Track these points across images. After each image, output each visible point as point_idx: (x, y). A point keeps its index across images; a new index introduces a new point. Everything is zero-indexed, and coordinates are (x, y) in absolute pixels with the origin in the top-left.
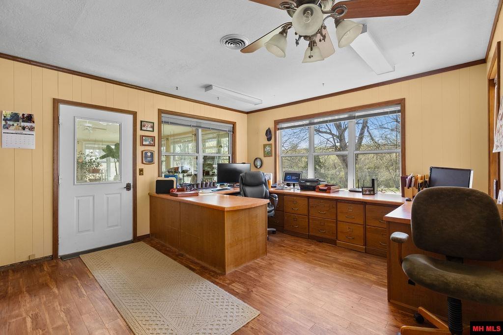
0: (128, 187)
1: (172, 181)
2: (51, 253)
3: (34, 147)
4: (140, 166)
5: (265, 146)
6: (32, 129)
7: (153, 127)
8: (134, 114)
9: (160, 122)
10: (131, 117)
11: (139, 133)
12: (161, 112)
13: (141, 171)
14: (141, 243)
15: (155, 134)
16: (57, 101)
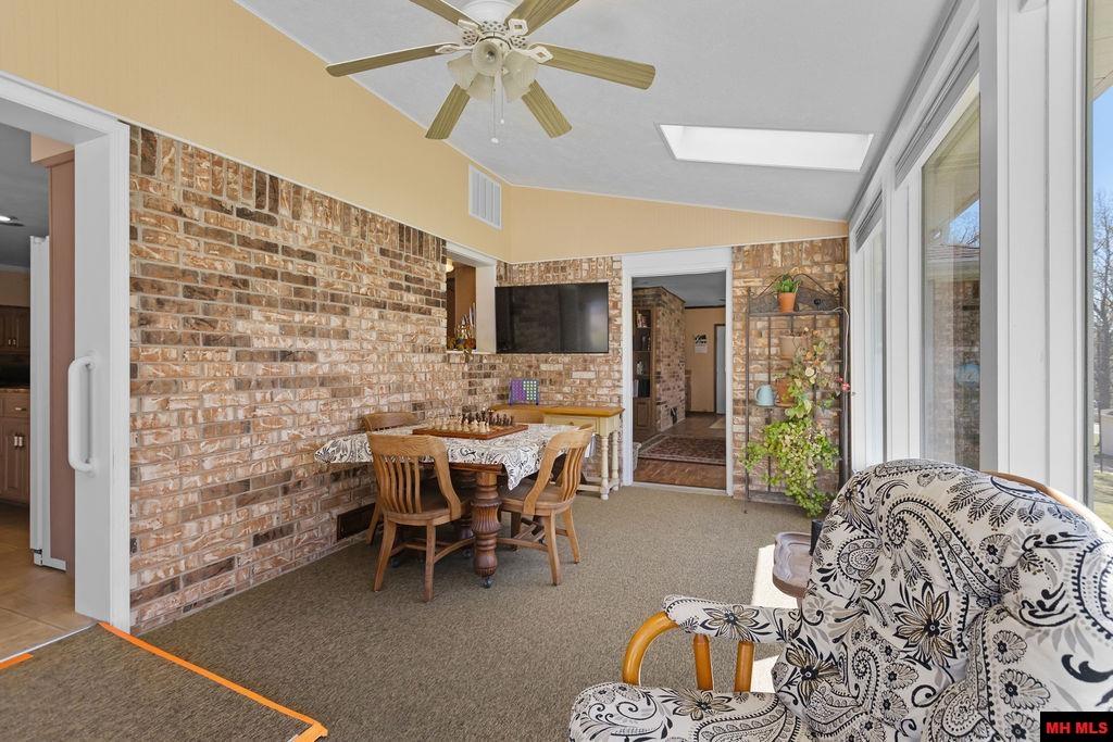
3: (706, 352)
16: (716, 325)
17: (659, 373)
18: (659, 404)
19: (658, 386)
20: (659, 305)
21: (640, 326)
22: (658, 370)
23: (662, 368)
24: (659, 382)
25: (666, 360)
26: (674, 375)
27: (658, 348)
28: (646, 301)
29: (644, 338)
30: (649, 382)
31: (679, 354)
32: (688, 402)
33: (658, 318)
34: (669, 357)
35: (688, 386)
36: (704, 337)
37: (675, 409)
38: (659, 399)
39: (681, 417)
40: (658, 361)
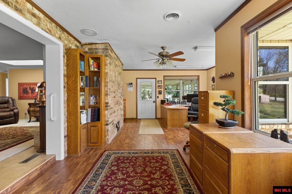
0: (154, 102)
1: (165, 100)
2: (136, 117)
3: (133, 91)
4: (157, 95)
5: (212, 85)
6: (132, 86)
7: (161, 82)
8: (156, 78)
9: (164, 80)
10: (155, 80)
11: (157, 84)
12: (164, 76)
13: (158, 97)
14: (157, 120)
15: (162, 84)
16: (137, 79)
17: (107, 103)
18: (107, 125)
19: (106, 112)
20: (106, 56)
21: (92, 69)
22: (107, 101)
23: (110, 100)
24: (107, 109)
25: (113, 95)
26: (118, 103)
27: (106, 86)
28: (97, 52)
29: (95, 78)
30: (99, 110)
31: (120, 91)
32: (125, 115)
33: (106, 65)
34: (115, 92)
35: (124, 107)
36: (132, 84)
37: (118, 123)
38: (107, 121)
39: (122, 125)
40: (107, 95)
